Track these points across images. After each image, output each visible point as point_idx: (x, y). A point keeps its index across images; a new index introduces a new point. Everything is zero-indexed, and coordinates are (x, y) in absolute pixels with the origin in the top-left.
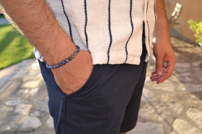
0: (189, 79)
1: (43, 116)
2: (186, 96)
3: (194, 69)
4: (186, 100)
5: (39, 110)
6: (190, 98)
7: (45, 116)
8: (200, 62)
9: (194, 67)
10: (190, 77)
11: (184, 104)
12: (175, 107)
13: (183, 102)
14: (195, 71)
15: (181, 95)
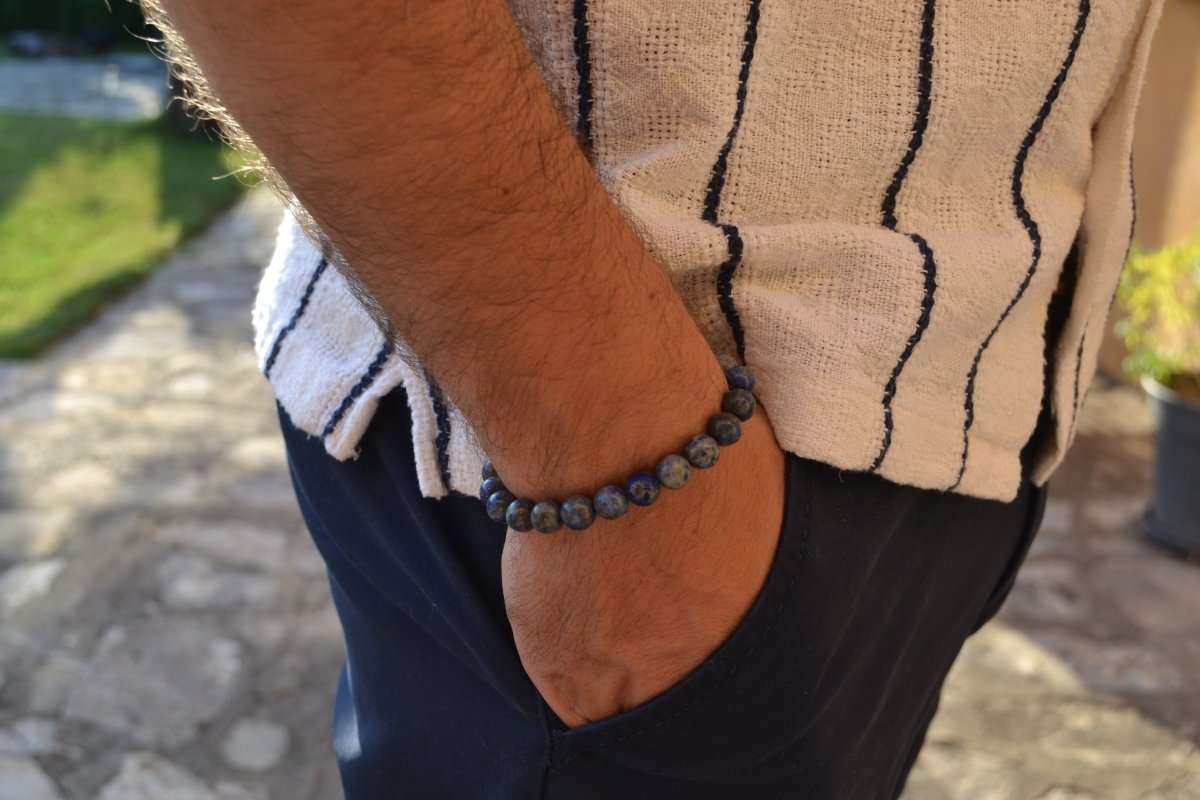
0: (1060, 608)
1: (75, 753)
2: (1033, 709)
3: (1098, 545)
4: (1033, 736)
5: (54, 716)
6: (1059, 725)
7: (91, 755)
8: (1137, 506)
9: (1098, 531)
10: (1067, 593)
11: (1017, 765)
12: (961, 775)
13: (1013, 752)
14: (1102, 558)
15: (1001, 705)
